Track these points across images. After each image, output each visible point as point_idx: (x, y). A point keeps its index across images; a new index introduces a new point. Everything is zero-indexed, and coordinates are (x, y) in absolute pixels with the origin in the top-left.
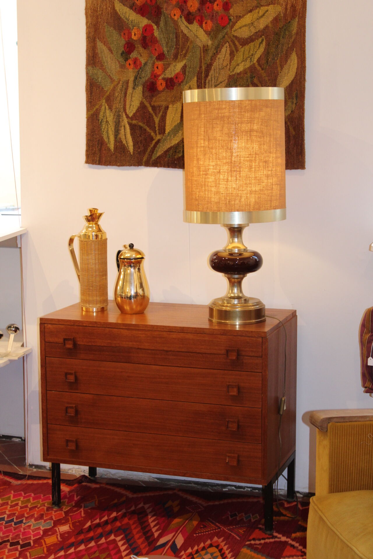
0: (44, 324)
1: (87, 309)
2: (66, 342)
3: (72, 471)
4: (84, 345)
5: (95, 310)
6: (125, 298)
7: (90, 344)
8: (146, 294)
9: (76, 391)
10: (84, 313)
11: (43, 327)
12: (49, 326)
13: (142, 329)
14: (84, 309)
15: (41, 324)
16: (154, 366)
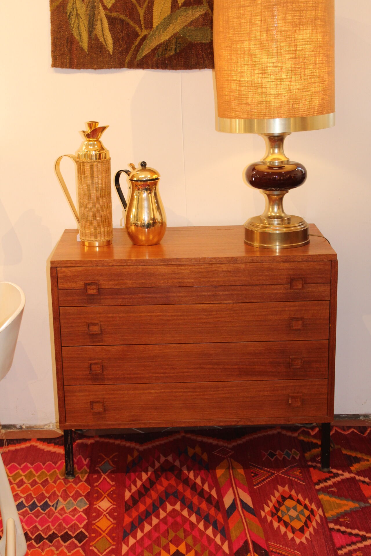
0: (57, 267)
1: (89, 243)
2: (88, 287)
3: (49, 426)
4: (110, 288)
6: (141, 226)
7: (118, 287)
8: (164, 221)
9: (101, 344)
10: (86, 249)
11: (55, 271)
12: (64, 269)
13: (185, 263)
14: (87, 244)
15: (52, 268)
16: (199, 305)
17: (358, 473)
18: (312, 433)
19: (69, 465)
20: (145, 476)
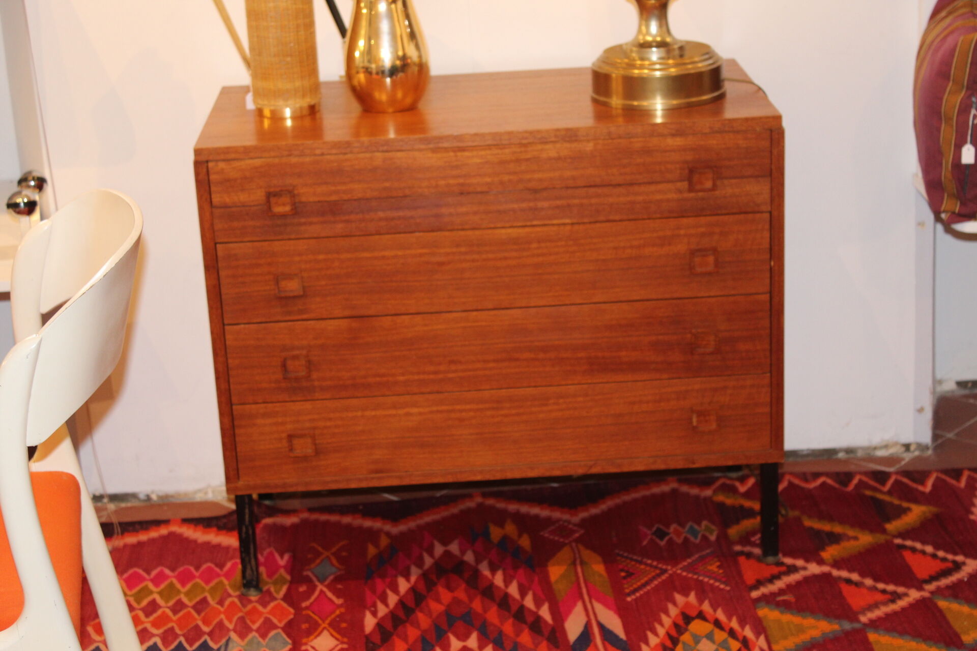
0: (207, 162)
1: (273, 112)
2: (273, 200)
3: (206, 493)
4: (319, 202)
5: (288, 113)
6: (377, 73)
7: (334, 198)
8: (424, 60)
9: (305, 316)
10: (266, 123)
11: (205, 170)
12: (222, 165)
13: (470, 144)
14: (267, 113)
15: (198, 164)
16: (503, 231)
17: (837, 564)
18: (742, 489)
19: (248, 567)
20: (403, 585)
